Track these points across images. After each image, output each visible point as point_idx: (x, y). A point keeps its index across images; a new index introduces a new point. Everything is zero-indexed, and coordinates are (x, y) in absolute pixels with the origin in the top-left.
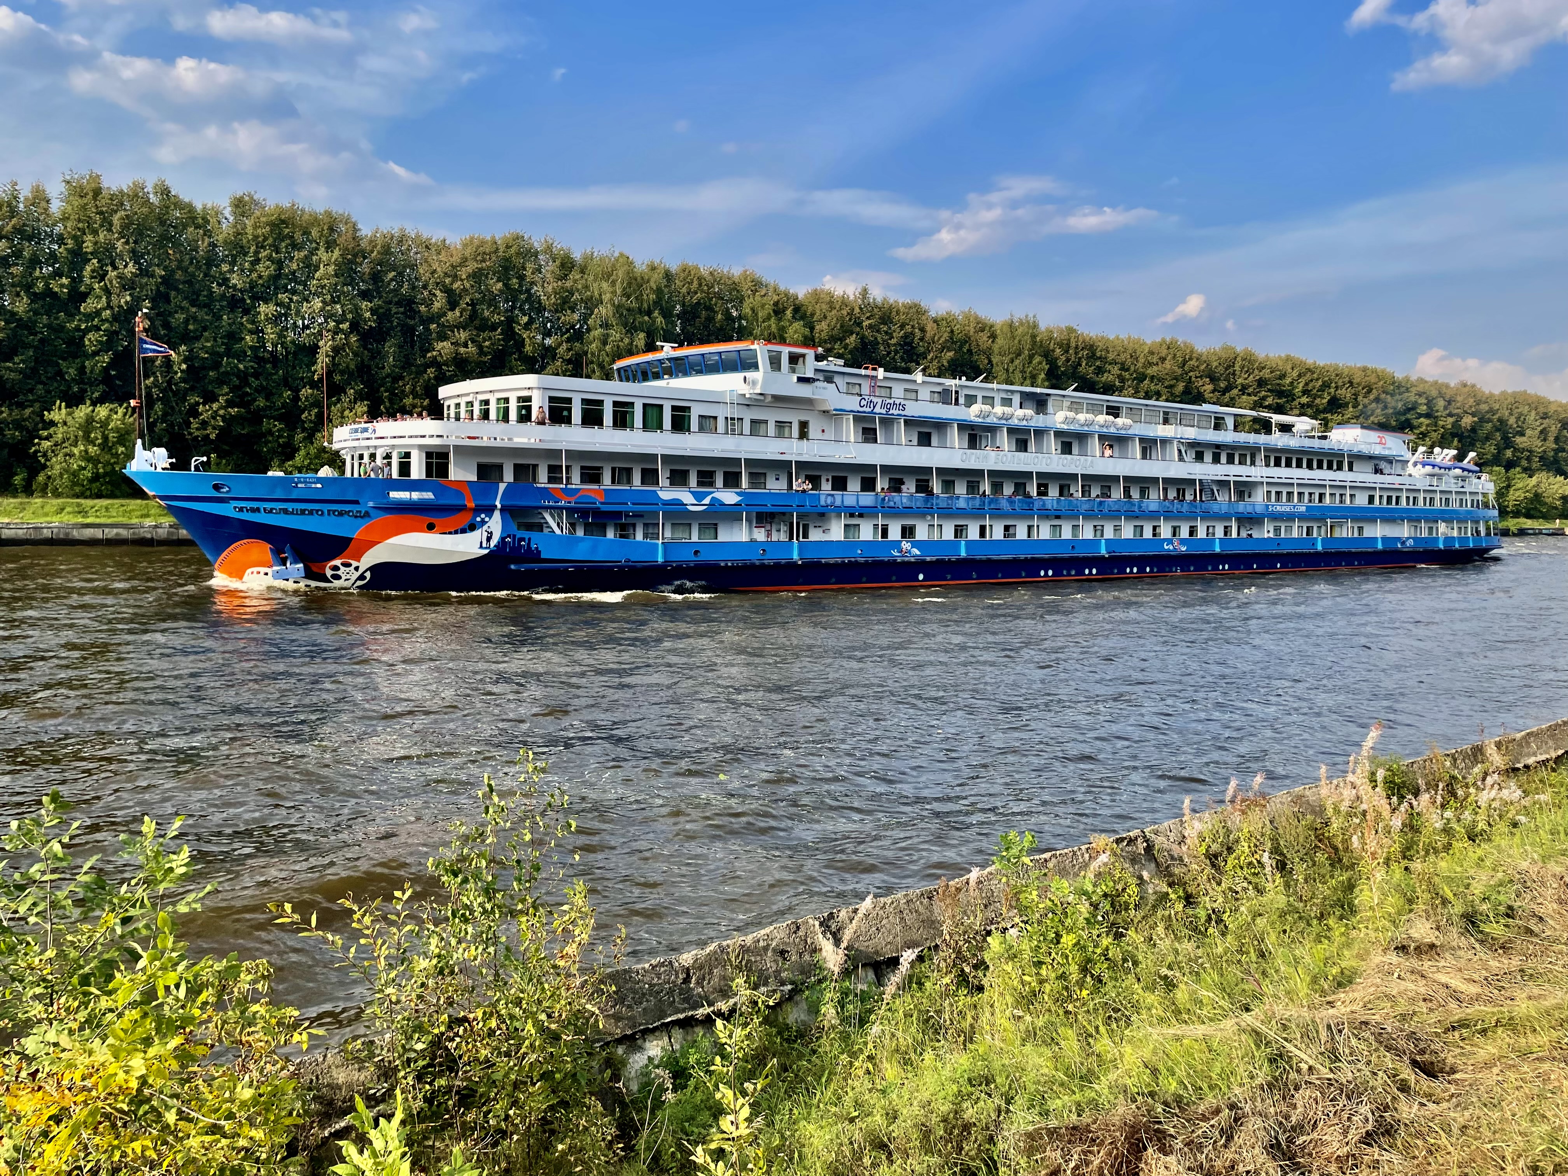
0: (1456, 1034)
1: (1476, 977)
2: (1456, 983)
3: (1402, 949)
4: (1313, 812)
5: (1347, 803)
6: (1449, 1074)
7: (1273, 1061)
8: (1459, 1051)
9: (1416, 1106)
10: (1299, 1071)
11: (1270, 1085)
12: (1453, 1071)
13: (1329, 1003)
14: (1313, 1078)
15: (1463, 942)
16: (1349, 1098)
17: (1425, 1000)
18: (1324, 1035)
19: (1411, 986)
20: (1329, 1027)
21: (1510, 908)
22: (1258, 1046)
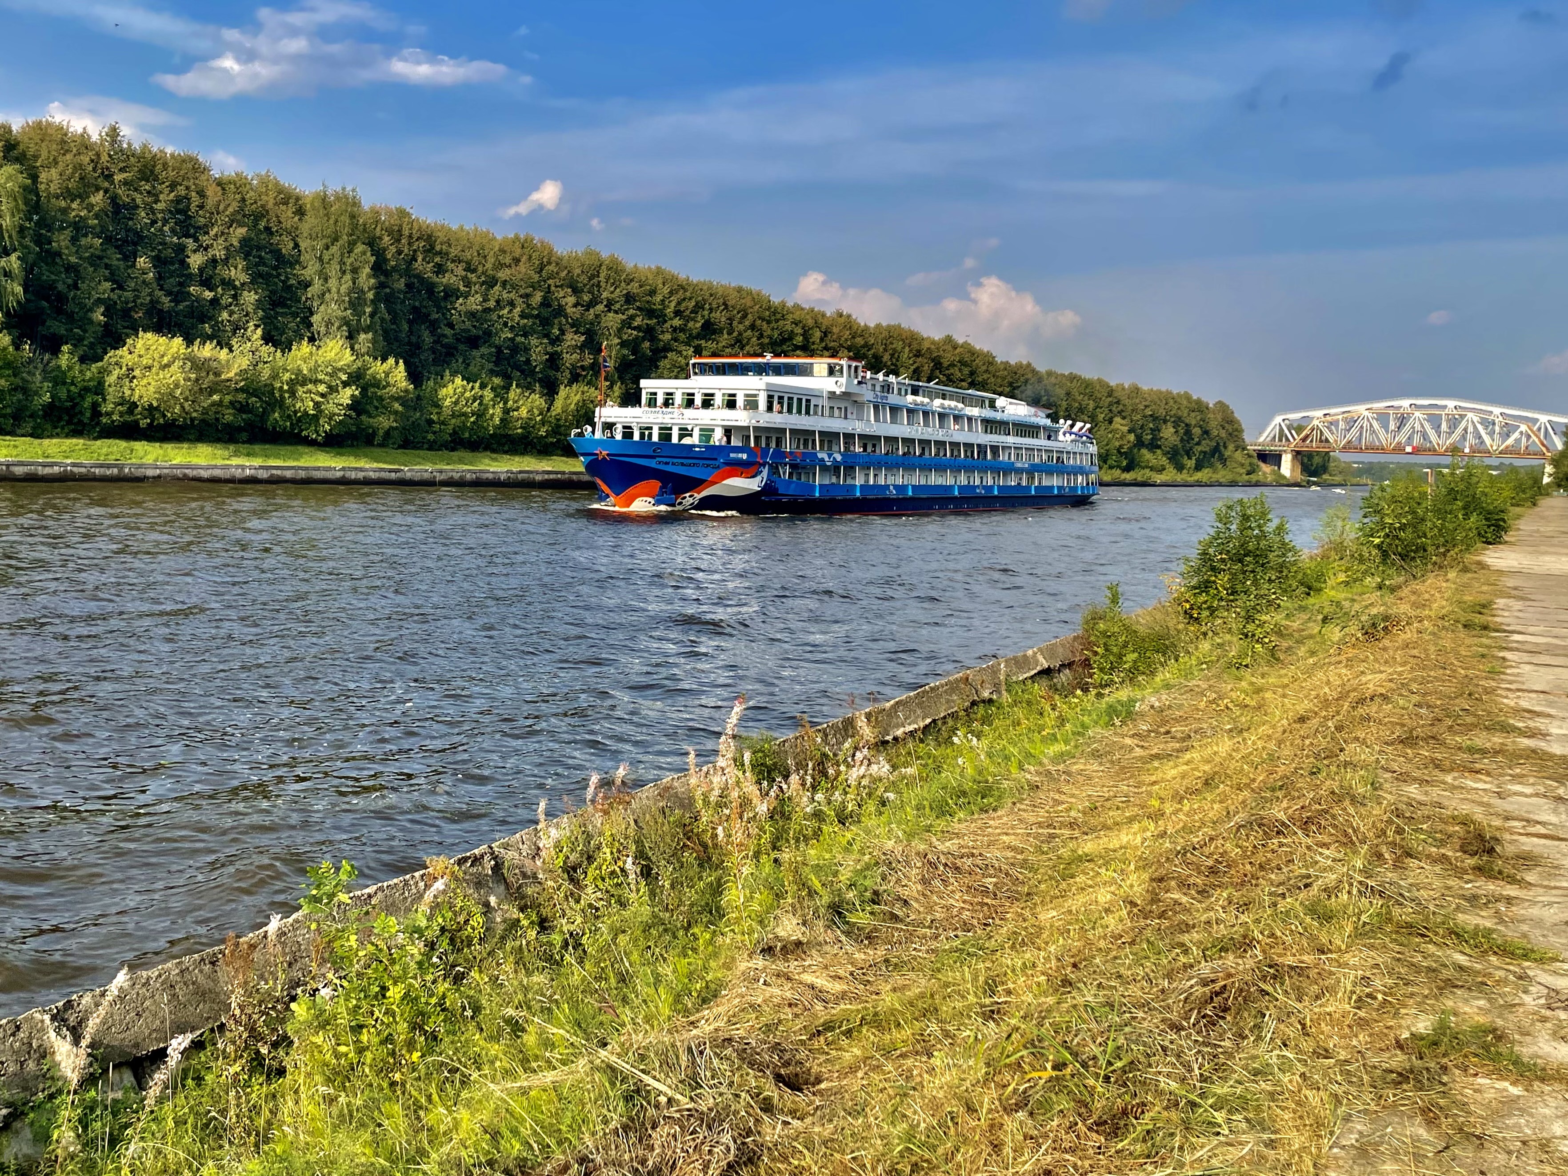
0: (822, 1039)
1: (841, 973)
2: (821, 982)
3: (768, 951)
4: (682, 806)
5: (717, 792)
6: (814, 1085)
7: (628, 1098)
8: (823, 1058)
9: (779, 1126)
10: (657, 1106)
11: (626, 1128)
12: (818, 1081)
13: (692, 1023)
14: (673, 1112)
15: (829, 936)
16: (710, 1128)
17: (790, 1005)
18: (684, 1058)
19: (776, 991)
20: (690, 1050)
21: (876, 893)
22: (613, 1084)
